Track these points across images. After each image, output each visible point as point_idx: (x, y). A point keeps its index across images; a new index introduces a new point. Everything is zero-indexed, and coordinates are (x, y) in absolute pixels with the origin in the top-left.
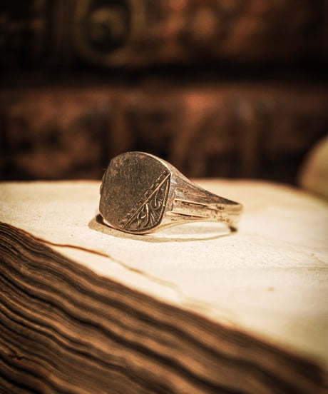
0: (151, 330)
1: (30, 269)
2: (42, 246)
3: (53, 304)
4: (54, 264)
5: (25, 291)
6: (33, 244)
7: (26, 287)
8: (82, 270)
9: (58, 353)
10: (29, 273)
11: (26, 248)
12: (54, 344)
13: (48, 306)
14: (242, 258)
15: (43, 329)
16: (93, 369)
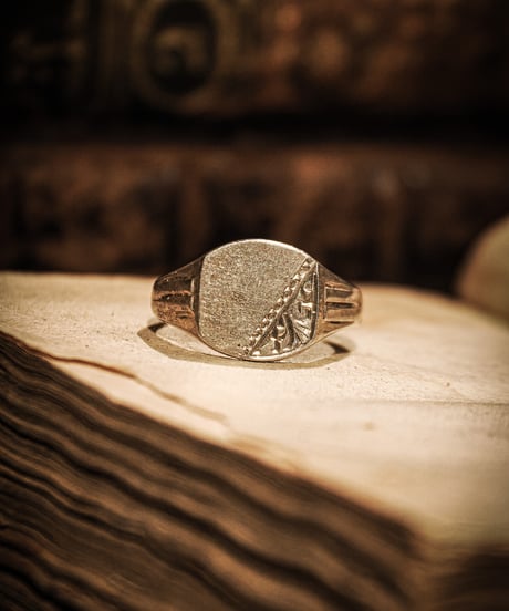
0: (182, 480)
1: (20, 395)
2: (37, 360)
3: (50, 446)
4: (53, 387)
5: (14, 428)
6: (27, 358)
7: (14, 423)
8: (91, 395)
9: (54, 518)
10: (19, 401)
11: (16, 365)
12: (50, 505)
13: (42, 449)
14: (339, 386)
15: (36, 484)
16: (102, 540)
